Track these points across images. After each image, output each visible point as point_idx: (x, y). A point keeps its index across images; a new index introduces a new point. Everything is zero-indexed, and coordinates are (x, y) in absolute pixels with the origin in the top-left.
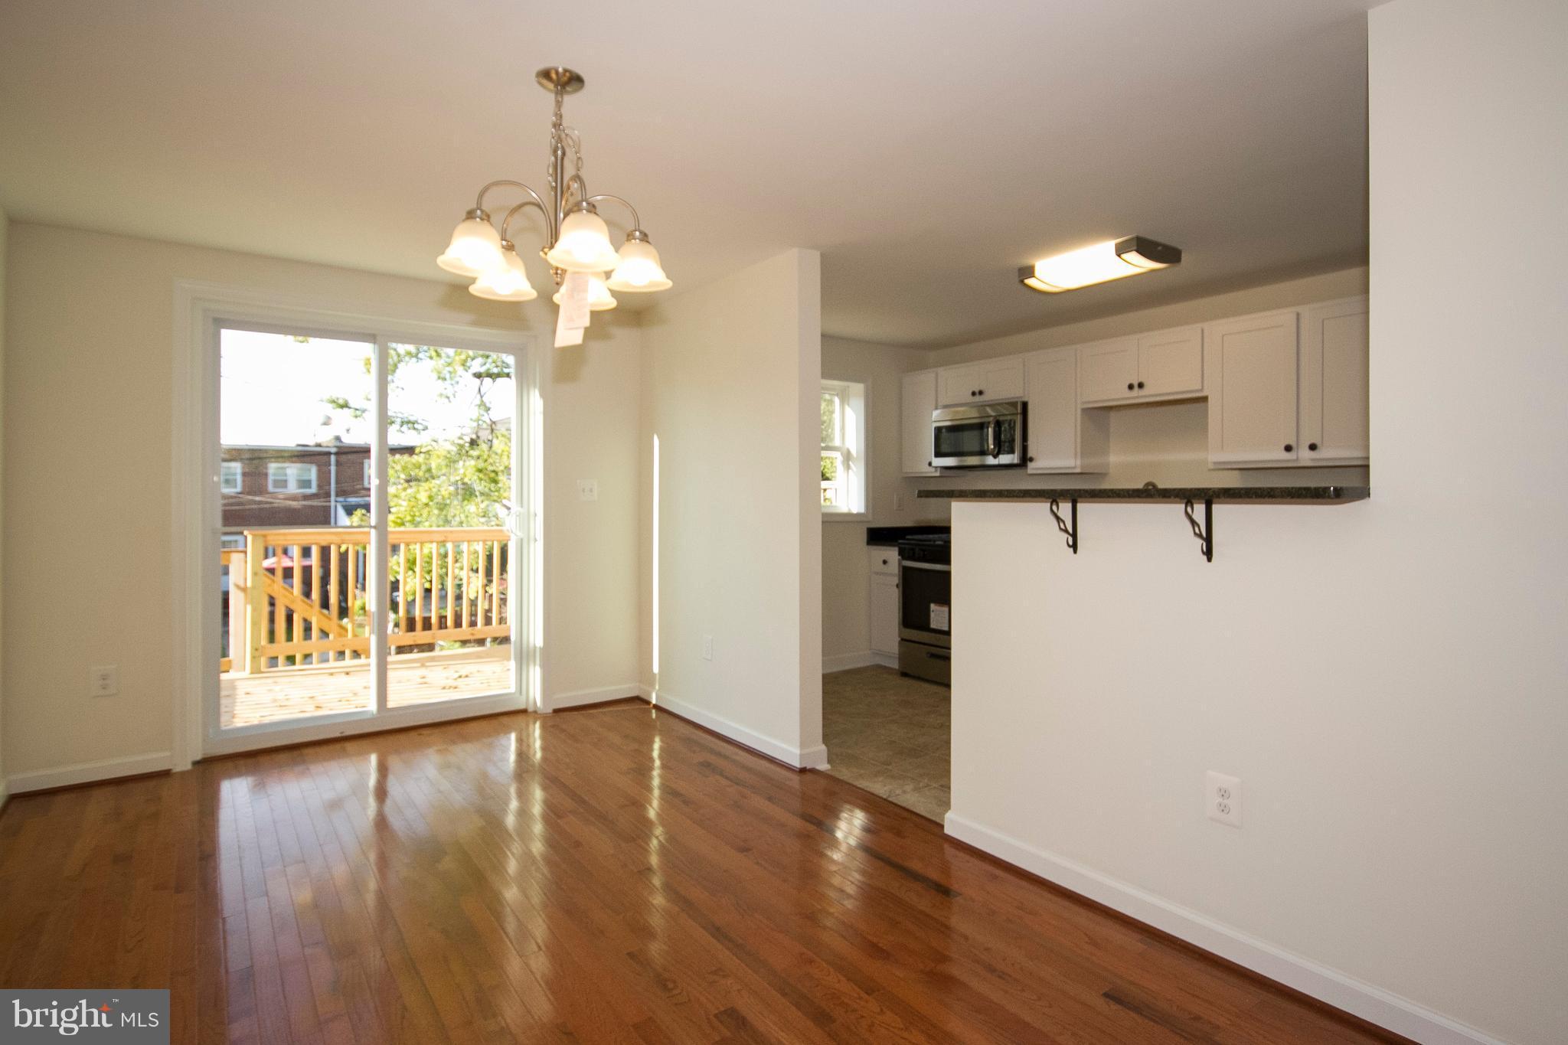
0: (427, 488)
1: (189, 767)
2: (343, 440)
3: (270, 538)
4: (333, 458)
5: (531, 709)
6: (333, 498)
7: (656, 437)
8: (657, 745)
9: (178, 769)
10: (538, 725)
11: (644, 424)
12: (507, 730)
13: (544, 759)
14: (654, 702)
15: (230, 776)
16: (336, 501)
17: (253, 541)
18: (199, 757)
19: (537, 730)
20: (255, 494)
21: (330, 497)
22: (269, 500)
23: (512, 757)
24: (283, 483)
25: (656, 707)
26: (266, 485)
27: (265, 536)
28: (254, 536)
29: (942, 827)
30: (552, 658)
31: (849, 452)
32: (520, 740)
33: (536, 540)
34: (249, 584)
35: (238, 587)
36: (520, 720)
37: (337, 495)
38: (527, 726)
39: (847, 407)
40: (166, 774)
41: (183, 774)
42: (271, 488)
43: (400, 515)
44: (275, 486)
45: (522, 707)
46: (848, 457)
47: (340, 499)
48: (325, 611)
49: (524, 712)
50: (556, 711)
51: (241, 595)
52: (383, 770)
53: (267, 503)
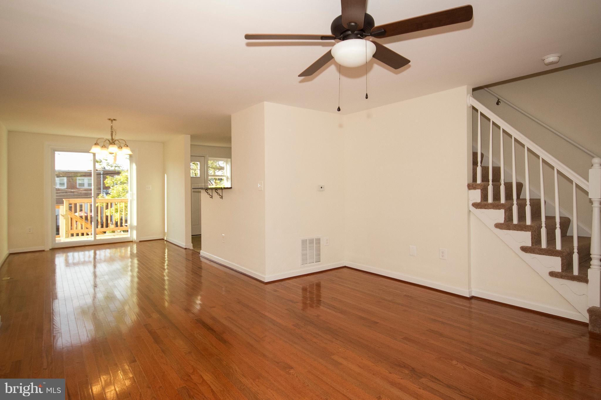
0: (122, 187)
1: (49, 250)
2: (106, 168)
3: (70, 201)
4: (102, 176)
5: (134, 241)
6: (102, 190)
7: (166, 175)
8: (166, 250)
9: (46, 250)
10: (135, 245)
11: (164, 172)
12: (127, 246)
13: (137, 253)
14: (165, 239)
15: (59, 253)
16: (103, 191)
17: (66, 202)
18: (51, 248)
19: (135, 246)
20: (72, 189)
21: (101, 189)
22: (77, 191)
23: (129, 253)
24: (83, 185)
25: (166, 241)
26: (76, 186)
27: (69, 200)
28: (66, 200)
29: (200, 253)
30: (139, 228)
31: (228, 177)
32: (131, 249)
33: (134, 200)
34: (65, 214)
35: (62, 215)
36: (131, 243)
37: (103, 189)
38: (133, 245)
39: (227, 165)
40: (44, 251)
41: (47, 251)
42: (78, 187)
43: (113, 195)
44: (79, 186)
45: (132, 240)
46: (228, 178)
47: (105, 190)
48: (86, 221)
49: (132, 241)
50: (140, 241)
51: (63, 217)
52: (95, 254)
53: (76, 192)
